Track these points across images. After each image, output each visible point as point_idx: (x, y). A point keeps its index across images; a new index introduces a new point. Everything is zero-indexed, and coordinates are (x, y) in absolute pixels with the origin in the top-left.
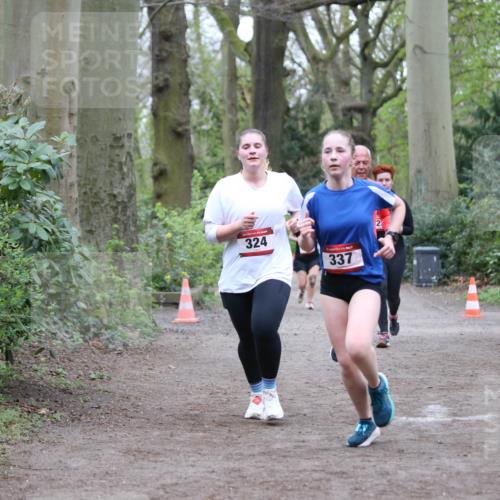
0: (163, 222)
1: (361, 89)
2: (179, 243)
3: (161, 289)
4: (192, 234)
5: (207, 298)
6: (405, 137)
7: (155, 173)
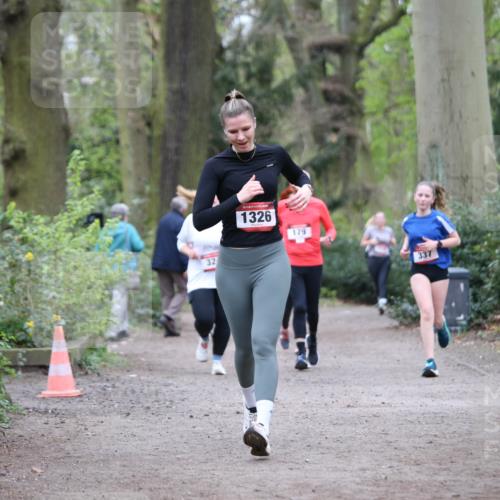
0: (21, 236)
1: (339, 13)
2: (46, 268)
3: (20, 344)
4: (67, 253)
5: (94, 358)
6: (412, 91)
7: (7, 157)
